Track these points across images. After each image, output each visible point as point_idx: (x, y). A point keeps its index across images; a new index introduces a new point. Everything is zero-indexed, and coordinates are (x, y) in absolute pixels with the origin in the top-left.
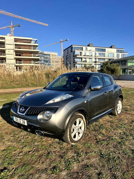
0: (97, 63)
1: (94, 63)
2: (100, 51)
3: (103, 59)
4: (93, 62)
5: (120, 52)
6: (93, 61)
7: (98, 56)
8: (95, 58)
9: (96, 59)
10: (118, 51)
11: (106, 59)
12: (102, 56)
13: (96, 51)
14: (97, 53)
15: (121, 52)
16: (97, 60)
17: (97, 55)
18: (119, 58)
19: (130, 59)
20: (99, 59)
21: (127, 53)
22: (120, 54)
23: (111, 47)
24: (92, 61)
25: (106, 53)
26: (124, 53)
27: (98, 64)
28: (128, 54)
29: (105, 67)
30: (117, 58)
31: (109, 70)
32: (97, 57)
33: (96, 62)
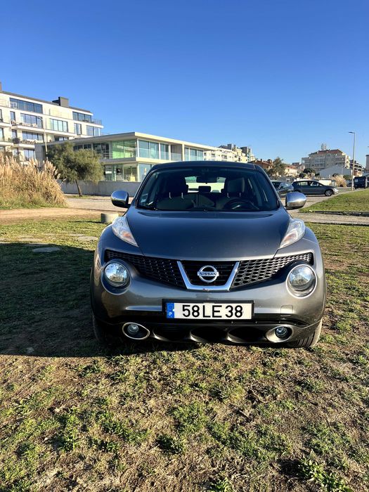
0: (21, 145)
1: (12, 144)
2: (28, 110)
3: (38, 134)
4: (9, 140)
5: (84, 121)
6: (6, 138)
7: (21, 124)
8: (13, 128)
9: (15, 131)
10: (77, 116)
11: (47, 134)
12: (34, 125)
13: (12, 107)
14: (18, 112)
15: (86, 119)
16: (20, 135)
17: (19, 119)
18: (82, 136)
19: (118, 142)
20: (25, 132)
21: (101, 125)
22: (84, 125)
23: (58, 102)
24: (3, 137)
25: (46, 119)
26: (93, 123)
27: (25, 149)
28: (102, 127)
29: (61, 159)
30: (76, 136)
31: (72, 168)
32: (19, 127)
33: (16, 141)
